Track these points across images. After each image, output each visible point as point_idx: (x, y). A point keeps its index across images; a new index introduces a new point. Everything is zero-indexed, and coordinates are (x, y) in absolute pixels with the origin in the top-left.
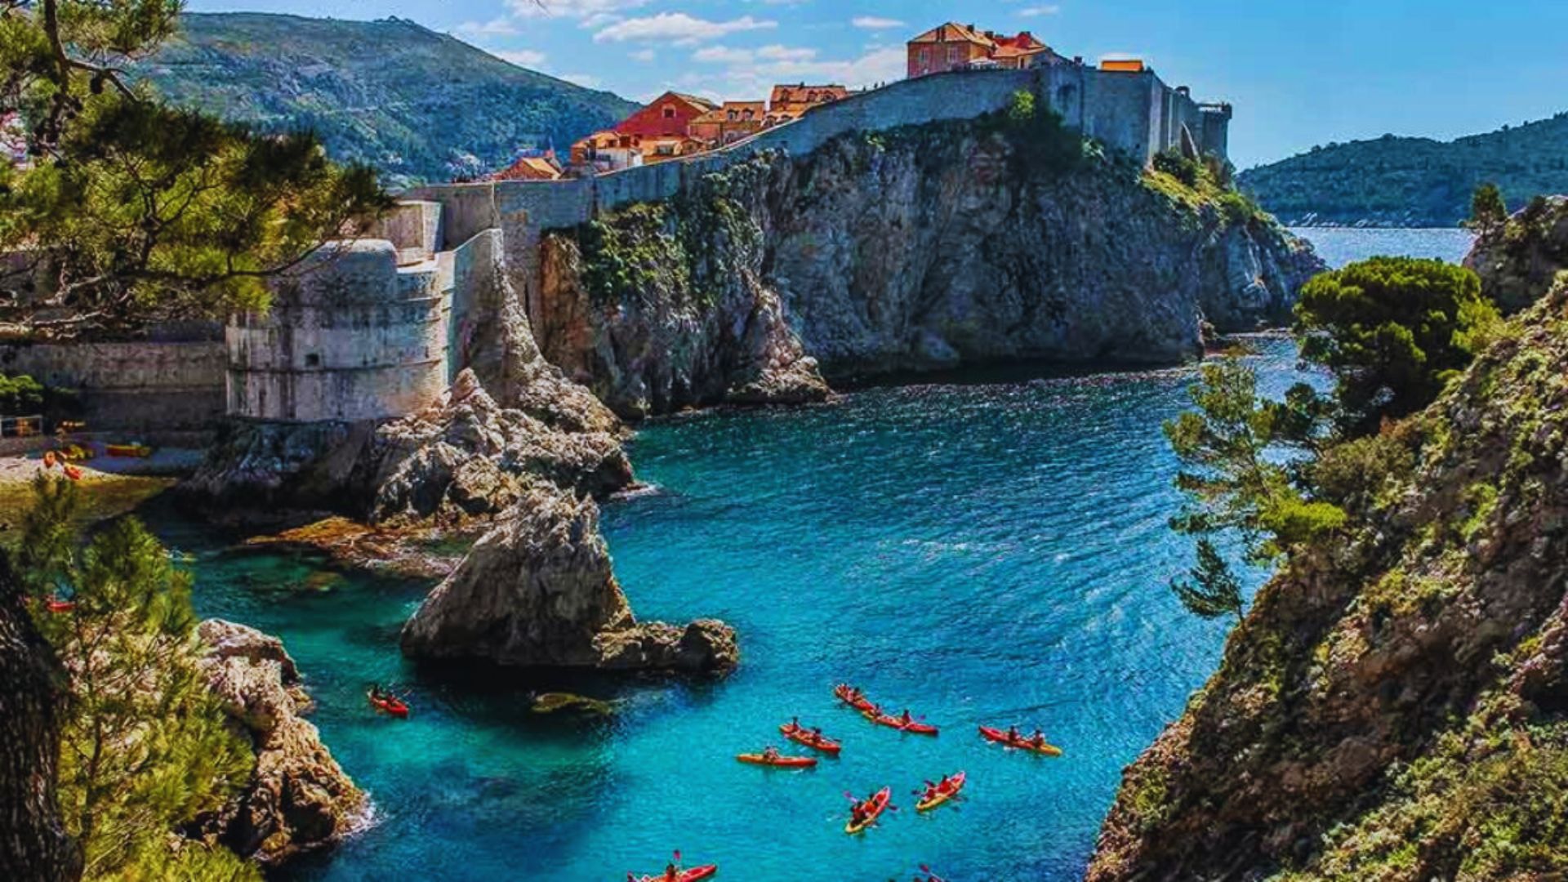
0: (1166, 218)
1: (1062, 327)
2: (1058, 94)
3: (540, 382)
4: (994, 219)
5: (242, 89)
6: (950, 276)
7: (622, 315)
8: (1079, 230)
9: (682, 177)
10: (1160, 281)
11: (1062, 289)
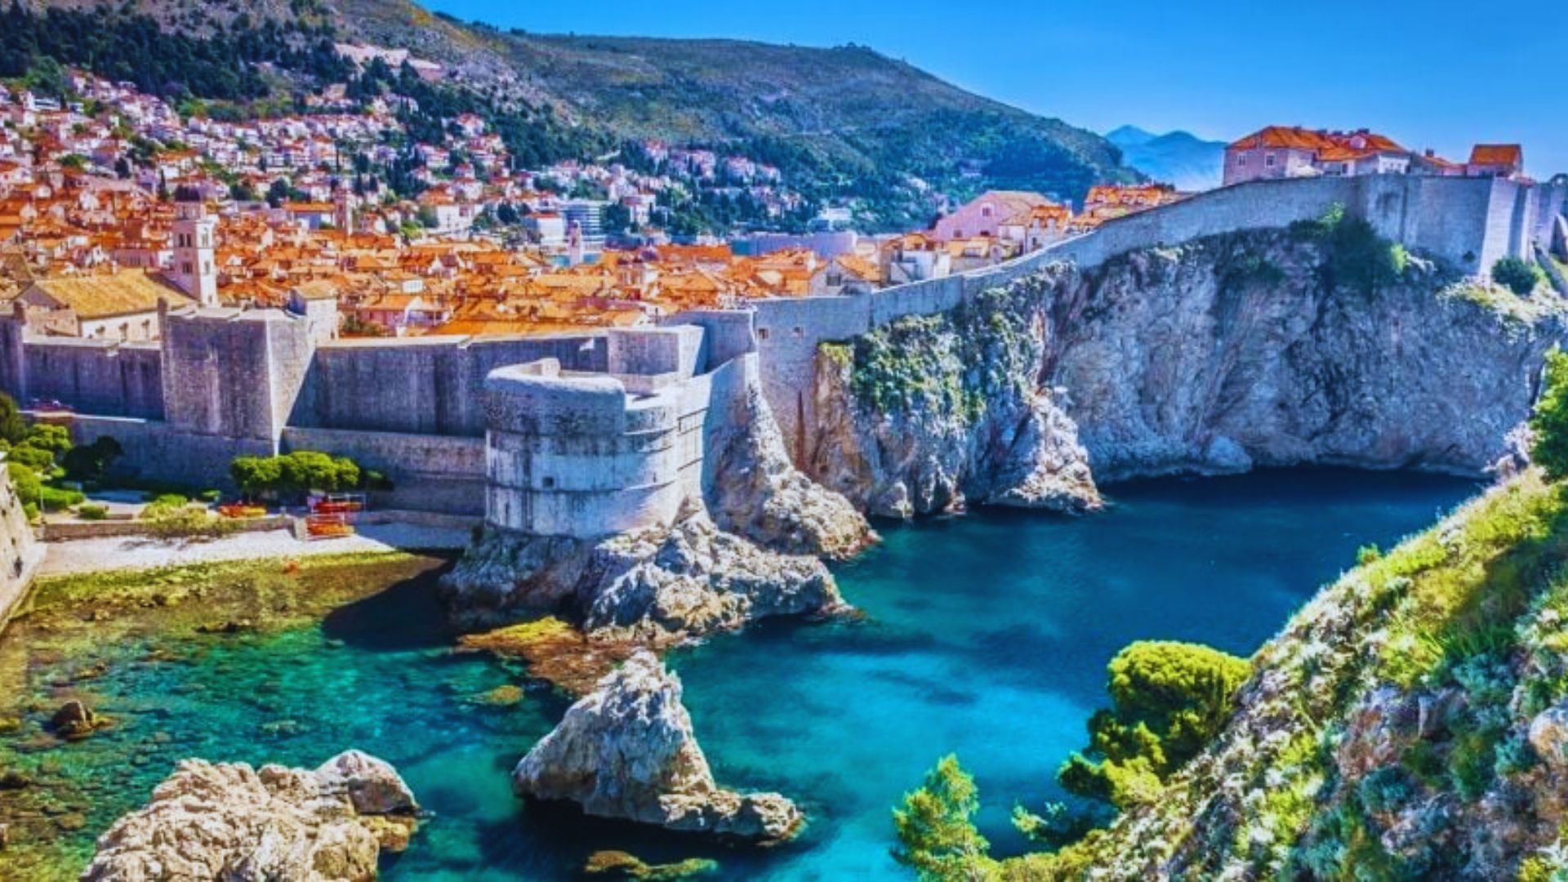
0: (1492, 331)
1: (1369, 435)
2: (1378, 202)
3: (787, 492)
4: (1299, 327)
5: (704, 113)
6: (1251, 380)
7: (888, 424)
8: (1390, 342)
9: (962, 290)
10: (1480, 395)
11: (1370, 399)
